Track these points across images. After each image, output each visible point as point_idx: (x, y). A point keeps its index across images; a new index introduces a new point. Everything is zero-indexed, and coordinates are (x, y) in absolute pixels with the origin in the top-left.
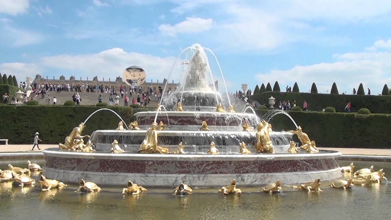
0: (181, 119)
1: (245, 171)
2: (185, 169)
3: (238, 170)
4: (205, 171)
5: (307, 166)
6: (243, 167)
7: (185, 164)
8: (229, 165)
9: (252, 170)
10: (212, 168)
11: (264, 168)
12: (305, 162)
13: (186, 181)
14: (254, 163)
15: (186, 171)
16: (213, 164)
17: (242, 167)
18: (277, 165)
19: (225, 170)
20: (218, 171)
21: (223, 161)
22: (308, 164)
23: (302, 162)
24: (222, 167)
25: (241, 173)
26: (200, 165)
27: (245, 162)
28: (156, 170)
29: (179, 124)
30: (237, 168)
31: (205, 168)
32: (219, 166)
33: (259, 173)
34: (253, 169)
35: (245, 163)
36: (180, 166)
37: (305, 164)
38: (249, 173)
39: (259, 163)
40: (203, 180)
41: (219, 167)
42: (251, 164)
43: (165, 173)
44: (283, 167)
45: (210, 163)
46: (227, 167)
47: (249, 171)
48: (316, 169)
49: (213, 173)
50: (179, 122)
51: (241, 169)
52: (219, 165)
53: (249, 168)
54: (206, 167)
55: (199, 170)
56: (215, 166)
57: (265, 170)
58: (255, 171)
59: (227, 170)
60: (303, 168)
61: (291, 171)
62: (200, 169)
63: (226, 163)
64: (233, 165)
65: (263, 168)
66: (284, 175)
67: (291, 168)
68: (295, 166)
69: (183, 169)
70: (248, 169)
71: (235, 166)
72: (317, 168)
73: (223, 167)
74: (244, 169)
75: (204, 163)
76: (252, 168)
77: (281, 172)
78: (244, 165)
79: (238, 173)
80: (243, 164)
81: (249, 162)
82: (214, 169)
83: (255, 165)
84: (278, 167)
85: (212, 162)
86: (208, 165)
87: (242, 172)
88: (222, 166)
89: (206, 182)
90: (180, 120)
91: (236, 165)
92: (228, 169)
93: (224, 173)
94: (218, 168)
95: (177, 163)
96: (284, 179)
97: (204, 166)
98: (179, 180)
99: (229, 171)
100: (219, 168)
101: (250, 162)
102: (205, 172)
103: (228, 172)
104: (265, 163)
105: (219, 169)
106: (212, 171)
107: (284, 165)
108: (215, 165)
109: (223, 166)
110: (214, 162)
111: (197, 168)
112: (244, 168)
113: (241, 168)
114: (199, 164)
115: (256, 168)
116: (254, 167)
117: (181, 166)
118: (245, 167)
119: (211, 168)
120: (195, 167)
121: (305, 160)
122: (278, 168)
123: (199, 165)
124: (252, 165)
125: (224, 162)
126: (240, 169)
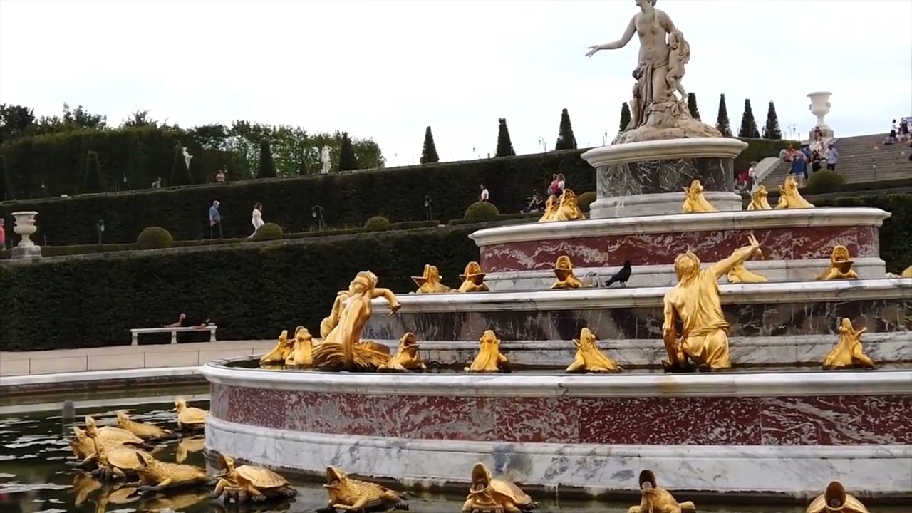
0: (540, 249)
1: (530, 434)
2: (361, 419)
3: (507, 429)
4: (408, 428)
5: (819, 422)
6: (522, 420)
7: (361, 405)
8: (474, 410)
9: (556, 433)
10: (427, 421)
11: (602, 427)
12: (806, 407)
13: (359, 459)
14: (559, 406)
15: (364, 428)
16: (428, 407)
17: (518, 419)
18: (655, 416)
19: (463, 428)
20: (443, 431)
21: (458, 398)
22: (830, 414)
23: (789, 406)
24: (455, 416)
25: (515, 438)
26: (394, 410)
27: (527, 400)
28: (303, 419)
29: (537, 266)
30: (503, 423)
31: (407, 418)
32: (448, 414)
33: (581, 442)
34: (558, 427)
35: (528, 406)
36: (350, 409)
37: (806, 414)
38: (544, 440)
39: (581, 407)
40: (399, 458)
41: (446, 418)
42: (550, 411)
43: (322, 432)
44: (685, 424)
45: (421, 402)
46: (470, 419)
47: (544, 434)
48: (888, 436)
49: (429, 437)
50: (538, 259)
51: (515, 426)
52: (448, 408)
53: (542, 423)
54: (410, 415)
55: (393, 425)
56: (434, 413)
57: (604, 433)
58: (565, 436)
59: (470, 429)
60: (799, 430)
61: (727, 442)
62: (395, 422)
63: (466, 402)
64: (489, 411)
65: (595, 423)
66: (682, 456)
67: (727, 427)
68: (746, 422)
69: (356, 420)
70: (538, 426)
71: (496, 416)
72: (896, 434)
73: (458, 417)
74: (525, 427)
75: (404, 404)
76: (555, 425)
77: (676, 443)
78: (525, 411)
79: (504, 440)
80: (522, 409)
81: (541, 404)
82: (433, 423)
83: (566, 415)
84: (662, 422)
85: (425, 399)
86: (415, 410)
87: (518, 435)
88: (454, 412)
89: (407, 465)
90: (539, 254)
91: (498, 413)
92: (474, 425)
93: (463, 438)
94: (443, 421)
95: (344, 402)
96: (685, 471)
97: (406, 411)
98: (342, 454)
99: (476, 432)
100: (449, 421)
101: (545, 403)
102: (408, 431)
103: (475, 436)
104: (603, 407)
105: (447, 425)
106: (427, 429)
107: (692, 418)
108: (434, 411)
109: (458, 413)
110: (431, 399)
111: (387, 417)
112: (525, 422)
113: (517, 423)
114: (392, 404)
115: (570, 423)
116: (562, 420)
117: (351, 412)
118: (528, 418)
119: (425, 418)
120: (383, 416)
121: (809, 400)
122: (664, 426)
123: (392, 409)
124: (555, 414)
125: (459, 401)
126: (512, 426)
